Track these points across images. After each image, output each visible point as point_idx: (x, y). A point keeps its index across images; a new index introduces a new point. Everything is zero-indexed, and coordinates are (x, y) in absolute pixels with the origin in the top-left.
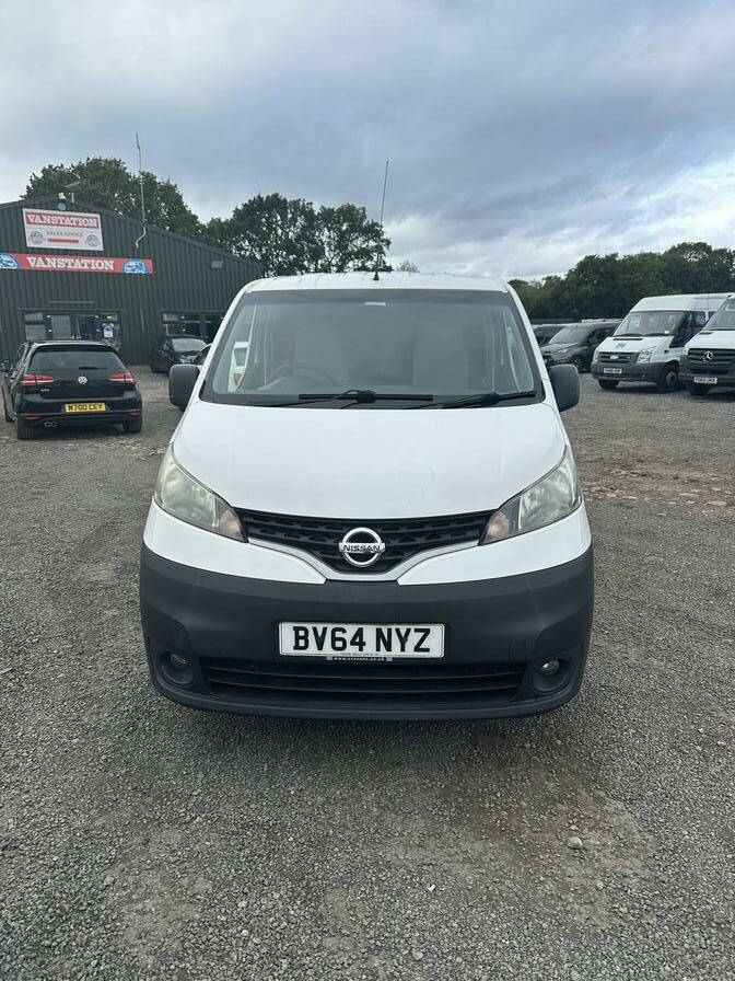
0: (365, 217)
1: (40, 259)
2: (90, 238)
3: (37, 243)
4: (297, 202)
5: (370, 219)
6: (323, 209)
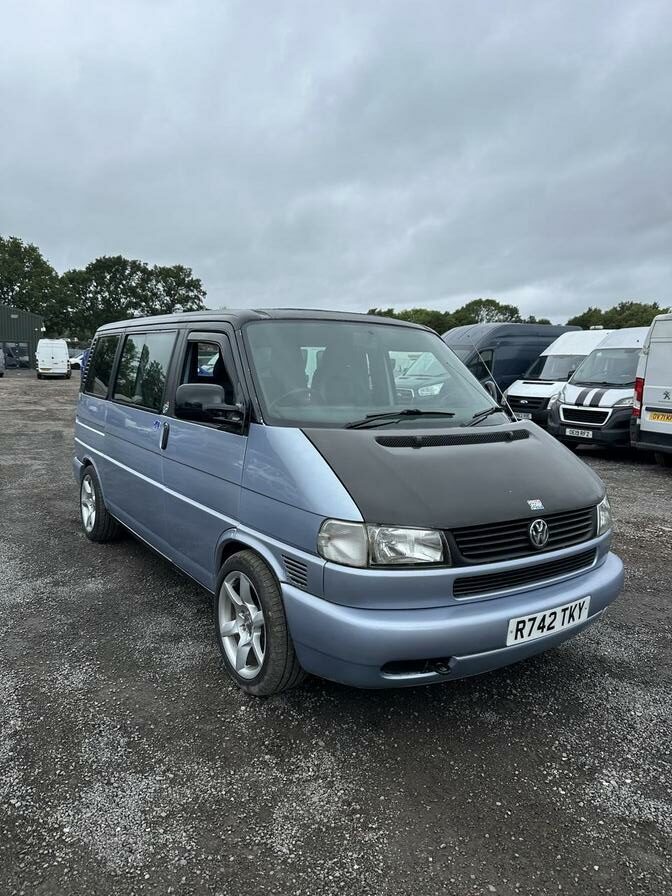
0: (189, 275)
4: (134, 262)
5: (194, 276)
6: (156, 267)
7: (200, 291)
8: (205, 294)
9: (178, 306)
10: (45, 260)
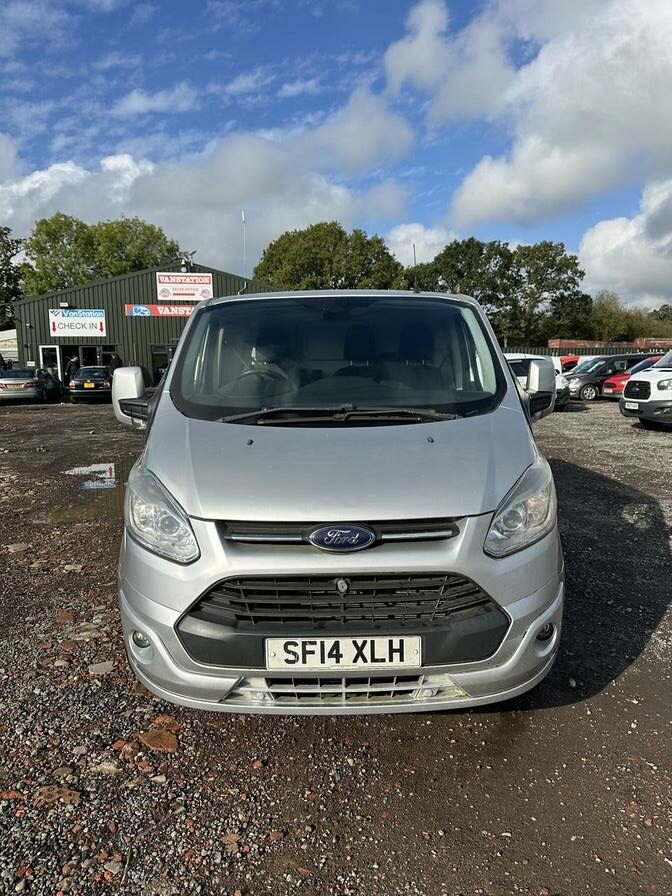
0: (561, 252)
1: (166, 308)
2: (204, 292)
3: (165, 296)
4: (492, 244)
5: (568, 253)
6: (519, 248)
7: (576, 272)
8: (582, 274)
9: (546, 294)
10: (391, 254)
